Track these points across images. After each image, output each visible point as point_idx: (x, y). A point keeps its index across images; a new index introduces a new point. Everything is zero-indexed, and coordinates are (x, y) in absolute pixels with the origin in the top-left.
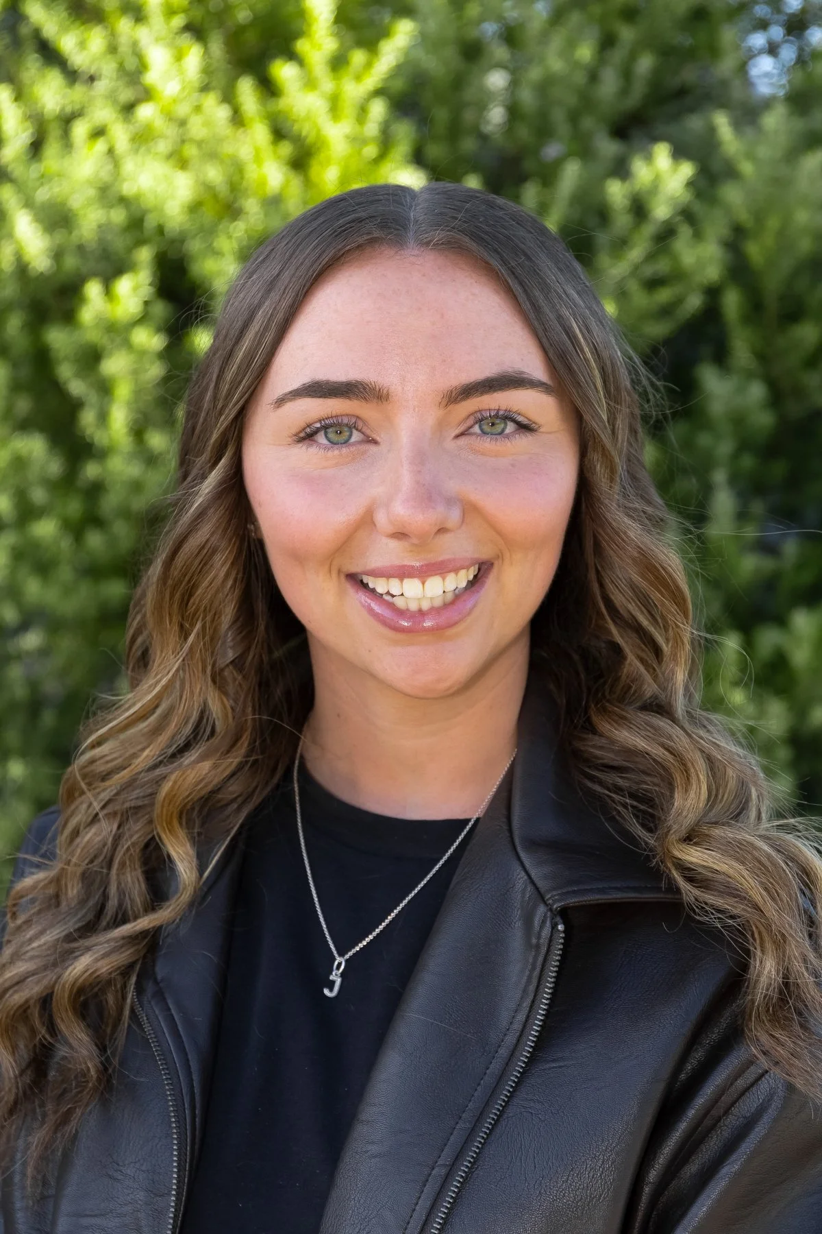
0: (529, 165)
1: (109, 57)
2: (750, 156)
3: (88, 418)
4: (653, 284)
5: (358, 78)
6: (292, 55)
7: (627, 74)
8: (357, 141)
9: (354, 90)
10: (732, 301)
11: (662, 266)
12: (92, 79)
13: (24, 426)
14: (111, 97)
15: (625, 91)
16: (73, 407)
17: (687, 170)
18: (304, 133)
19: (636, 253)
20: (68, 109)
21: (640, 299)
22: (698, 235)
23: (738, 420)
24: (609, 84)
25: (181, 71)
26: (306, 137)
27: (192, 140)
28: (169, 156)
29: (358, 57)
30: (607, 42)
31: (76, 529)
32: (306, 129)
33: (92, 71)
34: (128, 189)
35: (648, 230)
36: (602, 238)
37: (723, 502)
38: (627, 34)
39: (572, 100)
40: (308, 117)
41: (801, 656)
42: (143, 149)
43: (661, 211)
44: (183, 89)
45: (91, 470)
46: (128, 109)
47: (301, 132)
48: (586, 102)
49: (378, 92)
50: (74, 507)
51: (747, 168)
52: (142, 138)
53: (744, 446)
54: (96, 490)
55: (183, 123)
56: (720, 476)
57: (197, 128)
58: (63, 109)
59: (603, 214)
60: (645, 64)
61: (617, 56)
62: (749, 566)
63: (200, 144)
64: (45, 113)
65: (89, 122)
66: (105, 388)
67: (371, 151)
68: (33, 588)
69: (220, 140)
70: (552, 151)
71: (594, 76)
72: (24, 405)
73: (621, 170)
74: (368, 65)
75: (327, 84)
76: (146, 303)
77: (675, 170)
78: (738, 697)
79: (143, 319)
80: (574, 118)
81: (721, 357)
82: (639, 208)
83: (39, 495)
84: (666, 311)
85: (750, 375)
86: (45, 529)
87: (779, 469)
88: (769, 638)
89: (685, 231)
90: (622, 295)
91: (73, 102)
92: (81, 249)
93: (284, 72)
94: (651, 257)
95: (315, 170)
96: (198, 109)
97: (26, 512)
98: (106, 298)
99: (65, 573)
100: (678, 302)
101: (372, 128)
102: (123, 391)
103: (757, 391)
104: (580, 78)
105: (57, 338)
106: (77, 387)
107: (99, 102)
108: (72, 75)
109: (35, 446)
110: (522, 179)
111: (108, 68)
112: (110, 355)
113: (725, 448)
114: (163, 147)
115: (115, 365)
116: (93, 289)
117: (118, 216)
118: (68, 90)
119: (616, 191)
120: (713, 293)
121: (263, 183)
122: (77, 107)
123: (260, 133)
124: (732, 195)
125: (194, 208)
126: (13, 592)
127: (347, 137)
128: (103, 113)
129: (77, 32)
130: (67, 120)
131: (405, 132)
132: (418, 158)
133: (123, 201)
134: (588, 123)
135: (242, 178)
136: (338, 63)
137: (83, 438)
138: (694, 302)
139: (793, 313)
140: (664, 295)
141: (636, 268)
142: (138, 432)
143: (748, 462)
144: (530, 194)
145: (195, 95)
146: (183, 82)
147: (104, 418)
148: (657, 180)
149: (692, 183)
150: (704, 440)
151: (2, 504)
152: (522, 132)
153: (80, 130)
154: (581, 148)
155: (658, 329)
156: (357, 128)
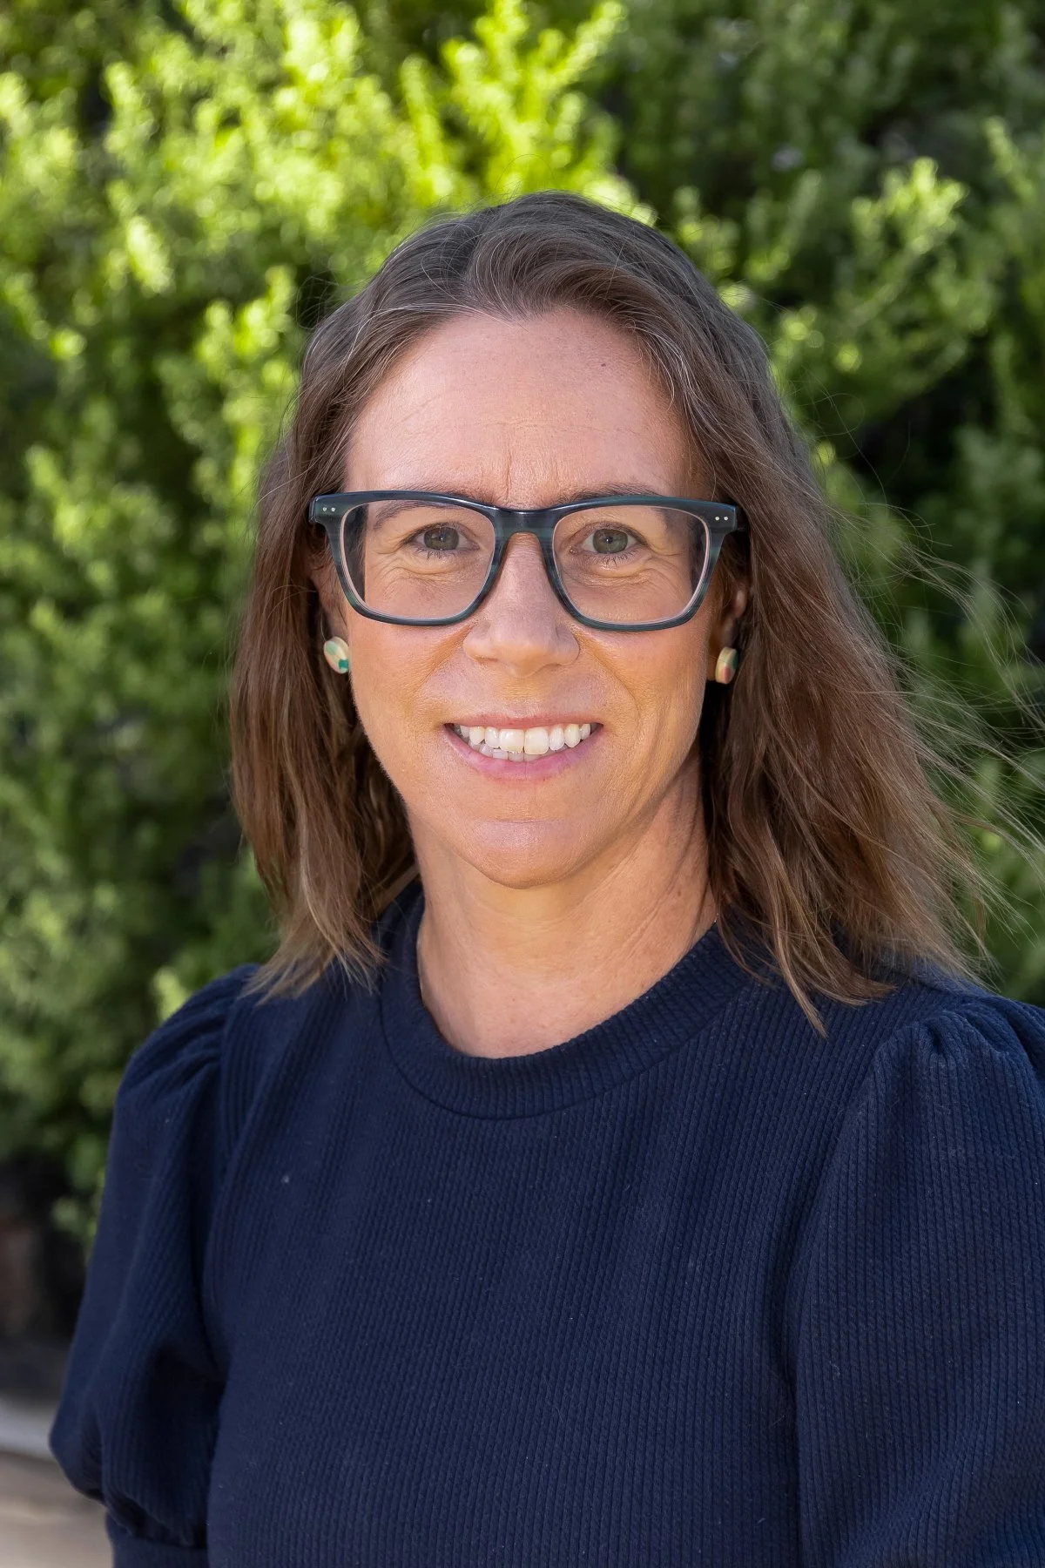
0: (758, 173)
1: (246, 25)
2: (1031, 175)
3: (206, 471)
4: (906, 327)
5: (550, 66)
6: (471, 37)
7: (883, 65)
8: (544, 143)
9: (545, 81)
10: (1003, 351)
11: (919, 308)
12: (222, 51)
13: (129, 478)
14: (248, 73)
15: (879, 87)
16: (189, 455)
17: (953, 193)
18: (481, 130)
19: (886, 292)
20: (194, 86)
21: (890, 347)
22: (962, 271)
23: (1007, 496)
24: (860, 77)
25: (330, 51)
26: (483, 135)
27: (343, 136)
28: (315, 151)
29: (551, 40)
30: (860, 23)
31: (189, 608)
32: (483, 125)
33: (224, 42)
34: (263, 191)
35: (901, 266)
36: (845, 269)
37: (983, 601)
38: (885, 14)
39: (812, 95)
40: (487, 111)
42: (283, 142)
43: (919, 243)
44: (333, 73)
45: (210, 534)
46: (267, 88)
47: (476, 128)
48: (830, 97)
49: (573, 87)
50: (187, 578)
51: (1026, 189)
52: (282, 128)
53: (1012, 528)
54: (213, 559)
55: (331, 114)
56: (980, 570)
57: (348, 120)
58: (186, 86)
59: (847, 238)
60: (905, 54)
61: (871, 42)
62: (1014, 679)
63: (352, 140)
64: (165, 92)
65: (218, 104)
66: (229, 438)
67: (562, 156)
68: (134, 678)
69: (376, 137)
70: (787, 158)
71: (841, 65)
72: (130, 452)
73: (872, 188)
74: (564, 52)
75: (512, 73)
76: (281, 336)
77: (938, 193)
79: (277, 352)
80: (815, 116)
81: (989, 419)
82: (893, 236)
83: (144, 562)
84: (920, 362)
85: (1023, 442)
86: (152, 606)
89: (948, 264)
90: (865, 339)
91: (198, 77)
92: (205, 263)
93: (461, 56)
94: (904, 296)
95: (493, 172)
96: (350, 98)
97: (131, 584)
98: (232, 327)
99: (174, 661)
100: (935, 351)
101: (565, 128)
102: (250, 442)
103: (1031, 462)
104: (825, 68)
105: (170, 369)
106: (192, 431)
107: (231, 77)
108: (198, 45)
109: (141, 504)
110: (747, 191)
111: (245, 44)
112: (236, 396)
113: (989, 532)
114: (306, 139)
115: (243, 410)
116: (217, 315)
117: (250, 221)
118: (192, 63)
119: (865, 214)
120: (980, 342)
121: (427, 190)
122: (204, 84)
123: (428, 126)
124: (1008, 221)
125: (344, 216)
126: (107, 679)
127: (534, 139)
128: (236, 92)
130: (192, 101)
131: (605, 132)
132: (622, 166)
133: (257, 204)
134: (831, 125)
135: (403, 183)
136: (525, 47)
137: (199, 496)
138: (956, 352)
140: (918, 341)
141: (885, 311)
143: (1017, 548)
144: (758, 213)
145: (348, 80)
146: (332, 65)
147: (224, 473)
148: (917, 204)
149: (959, 210)
150: (964, 521)
151: (101, 574)
152: (750, 133)
153: (207, 115)
154: (823, 157)
155: (911, 383)
156: (547, 126)
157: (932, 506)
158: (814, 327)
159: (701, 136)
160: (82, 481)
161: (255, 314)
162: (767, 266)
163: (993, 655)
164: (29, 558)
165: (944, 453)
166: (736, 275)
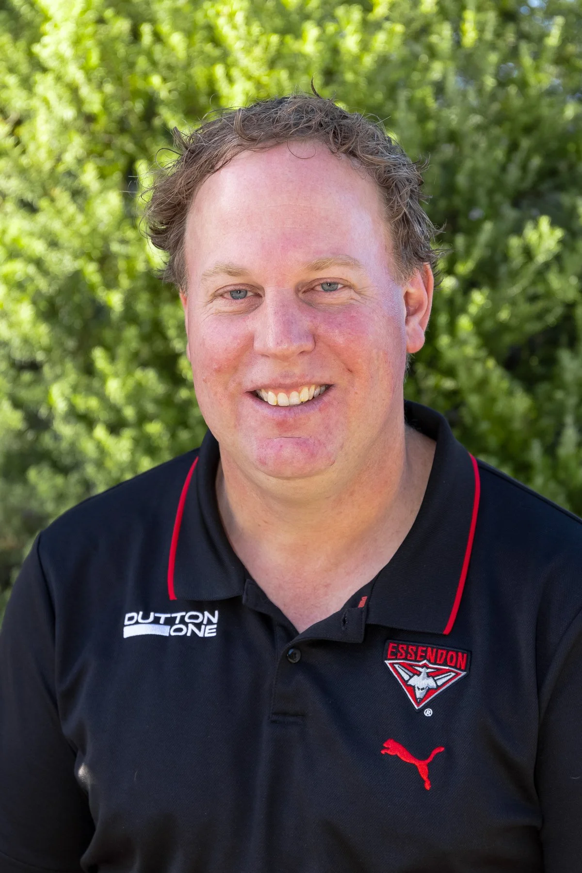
0: (462, 221)
4: (533, 299)
7: (524, 168)
11: (540, 289)
13: (144, 365)
15: (522, 179)
17: (559, 233)
21: (525, 308)
22: (562, 270)
24: (513, 174)
30: (513, 147)
35: (532, 268)
38: (525, 143)
39: (489, 183)
43: (541, 258)
48: (498, 184)
59: (505, 254)
60: (536, 162)
61: (519, 157)
71: (504, 169)
73: (518, 231)
80: (491, 193)
81: (573, 344)
82: (528, 253)
83: (150, 408)
86: (154, 428)
90: (513, 303)
94: (534, 283)
97: (143, 418)
104: (495, 170)
110: (456, 230)
119: (514, 242)
137: (181, 375)
140: (540, 305)
144: (460, 241)
148: (540, 236)
149: (561, 242)
150: (559, 395)
151: (129, 412)
152: (458, 201)
154: (494, 214)
155: (533, 327)
157: (543, 388)
158: (488, 298)
160: (121, 365)
162: (464, 268)
164: (93, 403)
165: (551, 362)
166: (450, 271)
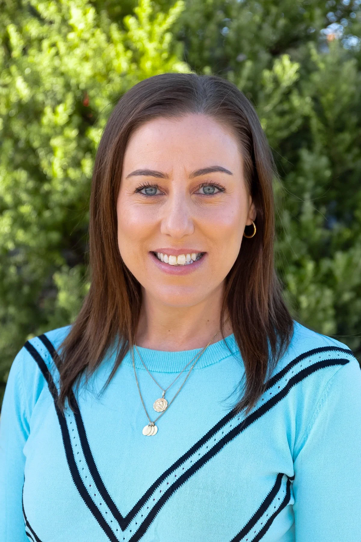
1: (58, 14)
2: (324, 61)
3: (44, 163)
5: (160, 24)
6: (133, 14)
8: (160, 52)
9: (158, 30)
10: (315, 123)
12: (51, 23)
14: (59, 31)
18: (138, 47)
19: (275, 101)
20: (41, 35)
23: (316, 173)
25: (85, 19)
26: (139, 49)
27: (90, 49)
29: (161, 16)
32: (139, 45)
33: (51, 20)
36: (261, 95)
37: (308, 206)
40: (139, 40)
41: (339, 272)
42: (71, 53)
44: (86, 27)
47: (136, 47)
49: (168, 30)
50: (38, 201)
51: (322, 66)
52: (71, 48)
53: (318, 183)
54: (48, 194)
55: (87, 41)
56: (307, 196)
57: (93, 43)
58: (38, 35)
62: (318, 234)
63: (94, 49)
64: (31, 37)
65: (49, 41)
66: (51, 151)
67: (165, 55)
68: (20, 235)
69: (103, 49)
70: (241, 57)
74: (165, 19)
75: (147, 27)
76: (70, 116)
77: (291, 66)
78: (312, 288)
79: (68, 123)
84: (286, 126)
85: (321, 154)
87: (333, 194)
88: (326, 264)
89: (295, 92)
91: (42, 32)
93: (130, 21)
96: (93, 35)
98: (53, 114)
99: (34, 229)
100: (293, 121)
101: (165, 45)
102: (59, 153)
103: (324, 161)
105: (33, 130)
107: (54, 33)
108: (42, 20)
109: (22, 175)
111: (57, 19)
112: (54, 138)
113: (310, 184)
114: (79, 52)
115: (56, 142)
116: (48, 110)
118: (41, 28)
120: (306, 119)
121: (120, 67)
122: (44, 34)
123: (120, 47)
124: (316, 77)
125: (93, 78)
126: (11, 236)
127: (155, 49)
128: (55, 37)
129: (45, 3)
130: (40, 40)
131: (180, 47)
132: (185, 59)
133: (62, 74)
134: (257, 47)
135: (112, 65)
136: (152, 18)
138: (299, 122)
139: (340, 128)
141: (275, 107)
142: (65, 170)
143: (319, 190)
145: (92, 29)
146: (86, 24)
147: (50, 164)
153: (46, 44)
156: (159, 45)
159: (212, 50)
161: (60, 109)
163: (311, 226)
